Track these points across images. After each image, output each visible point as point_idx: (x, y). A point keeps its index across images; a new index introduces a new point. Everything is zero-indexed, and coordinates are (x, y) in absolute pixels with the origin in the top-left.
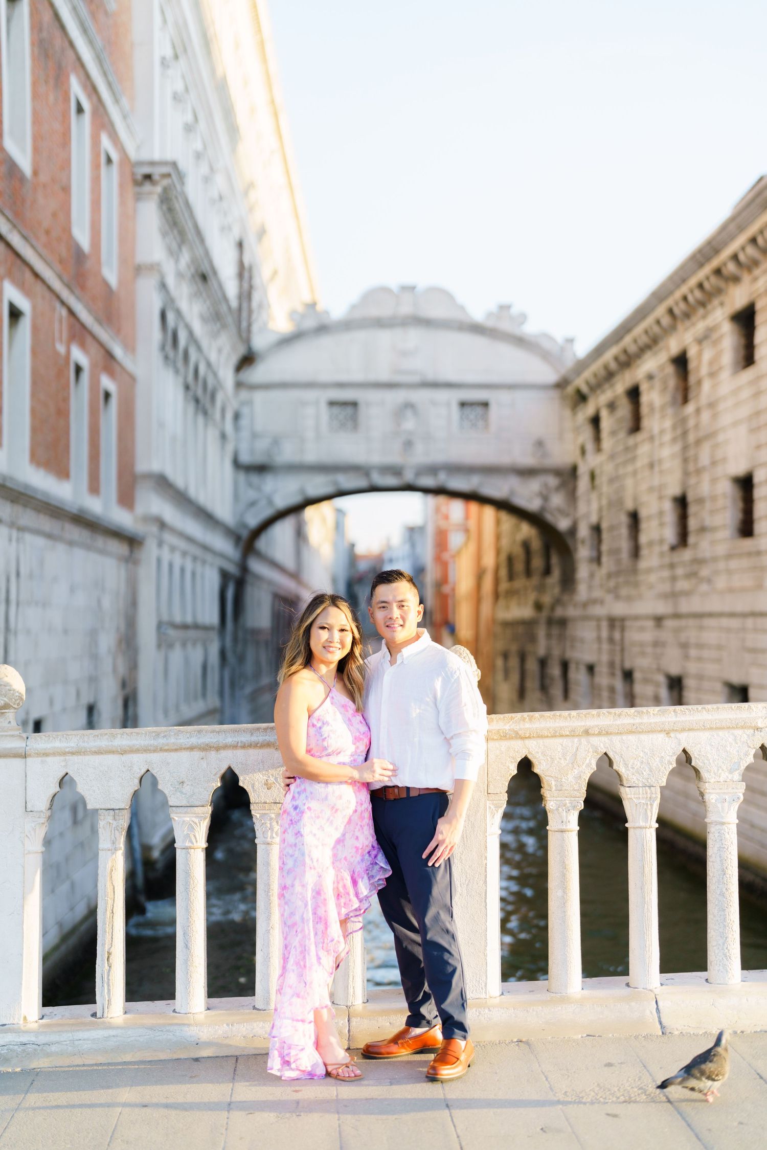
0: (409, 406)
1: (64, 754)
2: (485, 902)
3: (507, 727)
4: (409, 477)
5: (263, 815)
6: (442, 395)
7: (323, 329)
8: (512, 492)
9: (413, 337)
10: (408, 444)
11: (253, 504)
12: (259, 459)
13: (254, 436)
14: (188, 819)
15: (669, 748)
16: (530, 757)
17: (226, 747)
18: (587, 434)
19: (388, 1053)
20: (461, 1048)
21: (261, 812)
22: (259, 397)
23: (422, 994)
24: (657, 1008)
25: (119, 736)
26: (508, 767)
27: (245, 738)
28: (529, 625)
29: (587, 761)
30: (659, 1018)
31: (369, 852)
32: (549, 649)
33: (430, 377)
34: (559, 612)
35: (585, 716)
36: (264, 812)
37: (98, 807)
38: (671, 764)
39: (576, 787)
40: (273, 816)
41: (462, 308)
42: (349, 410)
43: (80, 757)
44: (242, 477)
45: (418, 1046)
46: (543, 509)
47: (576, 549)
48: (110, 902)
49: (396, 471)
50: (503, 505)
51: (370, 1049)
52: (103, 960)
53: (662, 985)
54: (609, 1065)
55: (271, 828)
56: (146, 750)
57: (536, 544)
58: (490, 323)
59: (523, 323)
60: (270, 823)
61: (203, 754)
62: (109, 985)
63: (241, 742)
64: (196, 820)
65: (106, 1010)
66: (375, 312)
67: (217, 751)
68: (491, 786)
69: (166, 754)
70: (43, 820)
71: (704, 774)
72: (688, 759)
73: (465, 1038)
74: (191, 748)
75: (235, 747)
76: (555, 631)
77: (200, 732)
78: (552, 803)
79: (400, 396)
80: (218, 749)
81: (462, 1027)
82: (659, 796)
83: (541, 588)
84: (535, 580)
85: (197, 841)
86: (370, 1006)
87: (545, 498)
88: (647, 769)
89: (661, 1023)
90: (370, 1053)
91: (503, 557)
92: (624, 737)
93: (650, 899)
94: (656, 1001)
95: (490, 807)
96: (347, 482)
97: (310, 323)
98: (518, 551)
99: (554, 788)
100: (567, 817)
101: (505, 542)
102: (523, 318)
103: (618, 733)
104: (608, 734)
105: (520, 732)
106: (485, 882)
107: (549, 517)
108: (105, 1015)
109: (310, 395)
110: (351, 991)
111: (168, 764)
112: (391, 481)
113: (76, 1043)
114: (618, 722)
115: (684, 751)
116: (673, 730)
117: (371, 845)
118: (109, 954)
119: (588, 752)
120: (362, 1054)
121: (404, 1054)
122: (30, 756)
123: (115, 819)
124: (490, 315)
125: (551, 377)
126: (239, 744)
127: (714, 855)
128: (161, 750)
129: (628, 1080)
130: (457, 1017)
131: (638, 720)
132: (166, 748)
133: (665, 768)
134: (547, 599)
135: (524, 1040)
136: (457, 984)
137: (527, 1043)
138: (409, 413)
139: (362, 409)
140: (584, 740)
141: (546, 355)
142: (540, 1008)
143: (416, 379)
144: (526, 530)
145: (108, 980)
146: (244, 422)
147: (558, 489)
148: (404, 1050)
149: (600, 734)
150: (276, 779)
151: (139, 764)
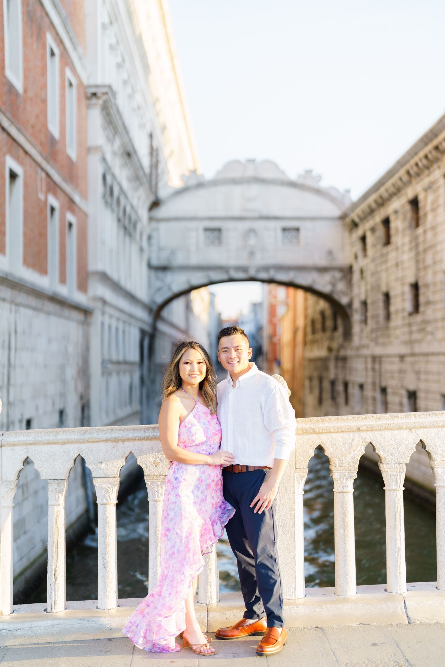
0: (252, 231)
1: (26, 444)
2: (294, 537)
3: (308, 426)
4: (252, 273)
5: (153, 483)
6: (272, 224)
7: (200, 185)
8: (314, 281)
9: (254, 190)
10: (252, 254)
11: (159, 290)
12: (163, 262)
13: (160, 249)
14: (105, 485)
15: (411, 439)
16: (322, 445)
17: (128, 440)
18: (358, 246)
19: (232, 636)
20: (279, 633)
21: (151, 481)
22: (163, 226)
23: (254, 597)
24: (405, 606)
25: (61, 433)
26: (309, 452)
27: (141, 434)
28: (324, 361)
29: (359, 448)
30: (406, 612)
31: (220, 506)
32: (336, 375)
33: (265, 213)
34: (342, 353)
35: (358, 419)
36: (153, 481)
37: (48, 478)
38: (413, 449)
39: (352, 464)
40: (159, 483)
41: (283, 172)
42: (216, 234)
43: (36, 447)
44: (153, 273)
45: (252, 631)
46: (332, 291)
47: (352, 315)
48: (56, 538)
49: (244, 269)
50: (309, 290)
51: (221, 633)
52: (51, 575)
53: (408, 590)
54: (374, 644)
55: (158, 491)
56: (78, 442)
57: (329, 313)
58: (300, 181)
59: (320, 180)
60: (157, 488)
61: (114, 444)
62: (55, 591)
63: (138, 436)
64: (110, 486)
65: (53, 607)
66: (231, 175)
67: (123, 442)
68: (298, 464)
69: (91, 444)
70: (13, 486)
71: (434, 455)
72: (424, 446)
73: (282, 626)
74: (107, 441)
75: (134, 439)
76: (340, 364)
77: (112, 430)
78: (336, 474)
79: (246, 225)
80: (123, 441)
81: (279, 619)
82: (405, 470)
83: (331, 339)
84: (328, 334)
85: (110, 500)
86: (221, 604)
87: (334, 285)
88: (397, 453)
89: (407, 616)
90: (221, 636)
91: (309, 320)
92: (382, 432)
93: (400, 535)
94: (404, 602)
95: (297, 477)
96: (216, 276)
97: (193, 182)
98: (318, 317)
99: (338, 465)
100: (346, 483)
101: (310, 311)
102: (320, 177)
103: (378, 430)
104: (372, 430)
105: (316, 430)
106: (294, 525)
107: (336, 297)
108: (53, 611)
109: (193, 225)
110: (209, 594)
111: (92, 450)
112: (241, 275)
113: (34, 629)
114: (379, 423)
115: (421, 441)
116: (414, 428)
117: (221, 502)
118: (55, 571)
119: (360, 442)
120: (215, 636)
121: (242, 636)
122: (4, 446)
123: (58, 486)
124: (300, 176)
125: (336, 212)
126: (137, 438)
127: (440, 508)
128: (88, 442)
129: (387, 656)
130: (276, 612)
131: (391, 422)
132: (91, 440)
133: (409, 452)
134: (335, 345)
135: (319, 627)
136: (277, 591)
137: (322, 629)
138: (252, 235)
139: (224, 234)
140: (356, 434)
141: (333, 200)
142: (330, 605)
143: (256, 214)
144: (323, 304)
145: (55, 588)
146: (154, 241)
147: (341, 279)
148: (242, 634)
149: (367, 430)
150: (160, 460)
151: (74, 451)
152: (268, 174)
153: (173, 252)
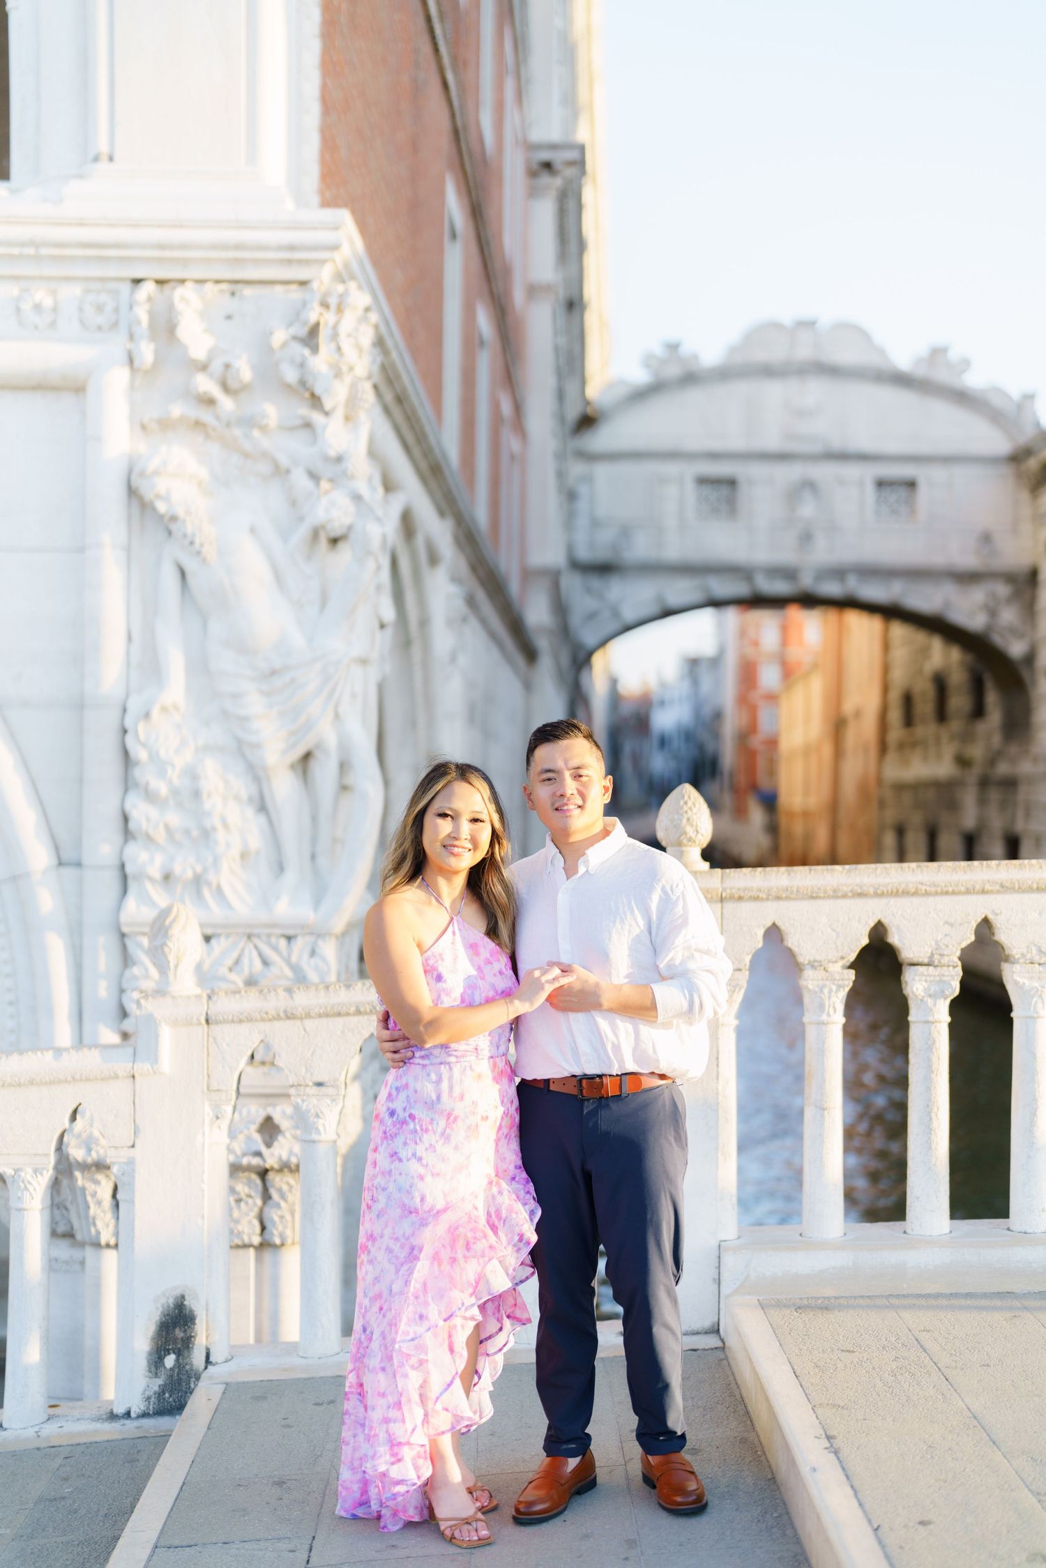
0: (809, 485)
4: (807, 582)
6: (852, 471)
7: (691, 378)
8: (947, 604)
9: (814, 391)
10: (806, 538)
11: (592, 616)
12: (601, 555)
13: (596, 523)
22: (602, 472)
28: (944, 788)
32: (982, 819)
33: (837, 444)
34: (1003, 769)
41: (882, 352)
42: (724, 491)
44: (580, 579)
46: (989, 628)
47: (1034, 682)
49: (789, 573)
57: (958, 678)
58: (921, 372)
59: (964, 371)
66: (761, 355)
76: (994, 795)
79: (795, 472)
83: (966, 737)
84: (956, 725)
87: (993, 613)
91: (895, 696)
96: (724, 588)
97: (673, 371)
98: (924, 690)
101: (899, 676)
102: (966, 364)
107: (997, 640)
109: (671, 469)
112: (780, 588)
124: (919, 361)
125: (1000, 445)
134: (977, 752)
138: (807, 495)
139: (744, 491)
141: (995, 416)
143: (817, 448)
144: (940, 658)
146: (582, 505)
147: (1009, 600)
152: (846, 355)
153: (626, 531)
